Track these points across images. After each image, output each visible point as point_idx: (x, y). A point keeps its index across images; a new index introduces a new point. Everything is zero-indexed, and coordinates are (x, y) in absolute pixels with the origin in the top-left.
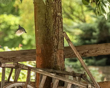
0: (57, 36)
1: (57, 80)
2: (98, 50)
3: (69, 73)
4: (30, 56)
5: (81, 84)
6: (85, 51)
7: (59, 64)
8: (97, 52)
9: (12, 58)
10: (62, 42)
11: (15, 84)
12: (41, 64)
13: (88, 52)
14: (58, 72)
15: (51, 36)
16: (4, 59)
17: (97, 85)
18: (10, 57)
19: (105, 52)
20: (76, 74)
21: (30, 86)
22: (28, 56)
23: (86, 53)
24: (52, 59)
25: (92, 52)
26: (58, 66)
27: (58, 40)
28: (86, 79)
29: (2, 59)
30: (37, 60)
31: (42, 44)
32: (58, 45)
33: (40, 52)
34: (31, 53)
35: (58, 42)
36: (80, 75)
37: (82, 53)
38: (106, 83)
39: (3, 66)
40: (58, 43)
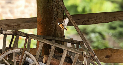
0: (57, 5)
1: (54, 47)
2: (98, 19)
3: (67, 40)
4: (34, 24)
5: (76, 51)
6: (85, 19)
7: (58, 32)
8: (97, 21)
9: (16, 25)
10: (61, 10)
11: (13, 50)
12: (41, 31)
13: (88, 21)
14: (57, 39)
15: (51, 5)
16: (9, 26)
17: (93, 52)
18: (14, 25)
19: (104, 20)
20: (74, 41)
21: (27, 52)
22: (31, 24)
23: (86, 21)
24: (52, 27)
25: (92, 21)
26: (58, 34)
27: (58, 9)
28: (83, 46)
29: (6, 26)
30: (38, 27)
31: (42, 13)
32: (57, 14)
33: (40, 20)
34: (34, 21)
35: (57, 10)
36: (77, 42)
37: (83, 21)
38: (105, 50)
39: (4, 33)
40: (58, 12)
